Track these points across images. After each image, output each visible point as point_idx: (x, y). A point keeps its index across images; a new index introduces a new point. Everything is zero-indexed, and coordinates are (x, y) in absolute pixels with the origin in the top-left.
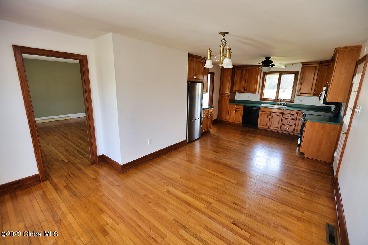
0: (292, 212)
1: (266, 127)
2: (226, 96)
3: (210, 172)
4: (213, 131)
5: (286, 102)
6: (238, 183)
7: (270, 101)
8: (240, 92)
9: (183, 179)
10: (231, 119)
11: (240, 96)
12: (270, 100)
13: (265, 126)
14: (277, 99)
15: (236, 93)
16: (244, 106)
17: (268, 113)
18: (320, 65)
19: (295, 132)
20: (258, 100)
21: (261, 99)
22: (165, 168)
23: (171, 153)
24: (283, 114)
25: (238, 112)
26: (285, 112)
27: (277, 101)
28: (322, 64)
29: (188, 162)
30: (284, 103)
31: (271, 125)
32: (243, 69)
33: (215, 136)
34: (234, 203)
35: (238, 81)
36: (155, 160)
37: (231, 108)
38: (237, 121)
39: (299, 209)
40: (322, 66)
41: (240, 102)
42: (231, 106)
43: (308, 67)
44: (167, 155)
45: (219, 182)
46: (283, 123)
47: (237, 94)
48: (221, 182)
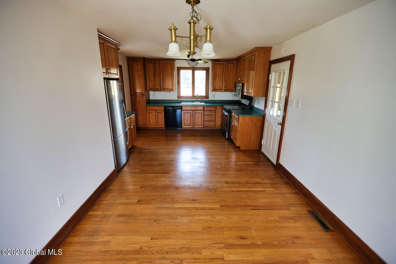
0: (284, 214)
1: (190, 127)
2: (138, 96)
3: (183, 207)
4: (139, 144)
5: (202, 98)
6: (222, 207)
7: (187, 99)
8: (155, 90)
9: (156, 239)
10: (151, 124)
11: (155, 95)
12: (187, 97)
13: (189, 125)
14: (194, 96)
15: (150, 91)
16: (164, 106)
17: (190, 111)
18: (227, 62)
19: (216, 127)
20: (176, 99)
21: (178, 97)
22: (110, 235)
23: (101, 199)
24: (204, 111)
25: (158, 114)
26: (206, 109)
27: (194, 98)
28: (228, 62)
29: (141, 204)
30: (201, 99)
31: (195, 123)
32: (155, 63)
33: (146, 151)
34: (243, 238)
35: (152, 78)
36: (79, 227)
37: (149, 111)
38: (159, 125)
39: (285, 208)
40: (228, 64)
41: (157, 102)
42: (149, 108)
43: (218, 64)
44: (95, 206)
45: (203, 215)
46: (205, 119)
47: (151, 93)
48: (207, 215)
